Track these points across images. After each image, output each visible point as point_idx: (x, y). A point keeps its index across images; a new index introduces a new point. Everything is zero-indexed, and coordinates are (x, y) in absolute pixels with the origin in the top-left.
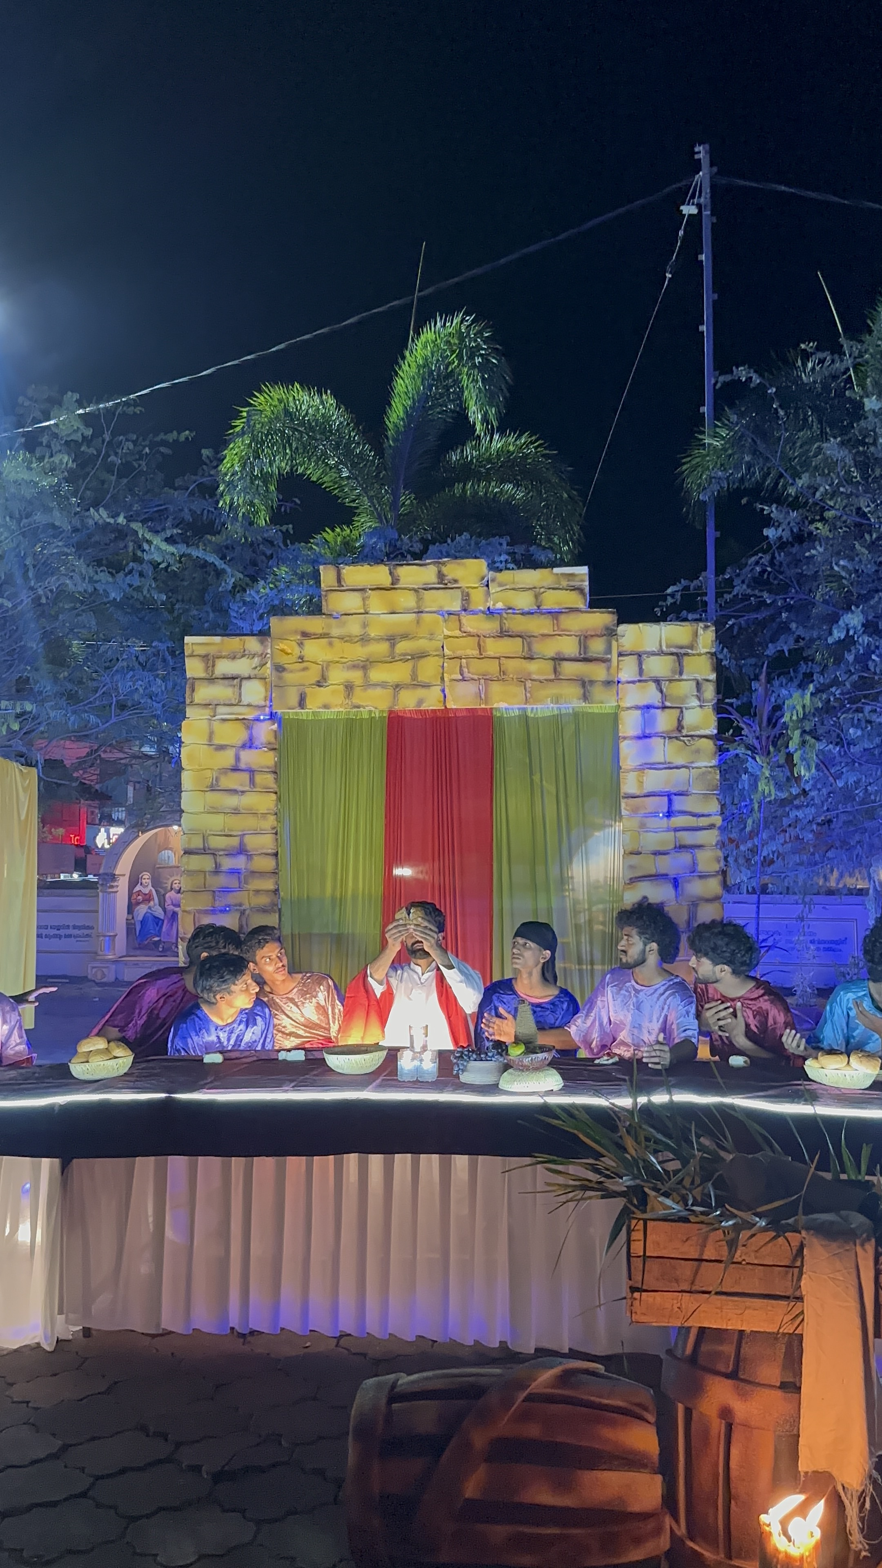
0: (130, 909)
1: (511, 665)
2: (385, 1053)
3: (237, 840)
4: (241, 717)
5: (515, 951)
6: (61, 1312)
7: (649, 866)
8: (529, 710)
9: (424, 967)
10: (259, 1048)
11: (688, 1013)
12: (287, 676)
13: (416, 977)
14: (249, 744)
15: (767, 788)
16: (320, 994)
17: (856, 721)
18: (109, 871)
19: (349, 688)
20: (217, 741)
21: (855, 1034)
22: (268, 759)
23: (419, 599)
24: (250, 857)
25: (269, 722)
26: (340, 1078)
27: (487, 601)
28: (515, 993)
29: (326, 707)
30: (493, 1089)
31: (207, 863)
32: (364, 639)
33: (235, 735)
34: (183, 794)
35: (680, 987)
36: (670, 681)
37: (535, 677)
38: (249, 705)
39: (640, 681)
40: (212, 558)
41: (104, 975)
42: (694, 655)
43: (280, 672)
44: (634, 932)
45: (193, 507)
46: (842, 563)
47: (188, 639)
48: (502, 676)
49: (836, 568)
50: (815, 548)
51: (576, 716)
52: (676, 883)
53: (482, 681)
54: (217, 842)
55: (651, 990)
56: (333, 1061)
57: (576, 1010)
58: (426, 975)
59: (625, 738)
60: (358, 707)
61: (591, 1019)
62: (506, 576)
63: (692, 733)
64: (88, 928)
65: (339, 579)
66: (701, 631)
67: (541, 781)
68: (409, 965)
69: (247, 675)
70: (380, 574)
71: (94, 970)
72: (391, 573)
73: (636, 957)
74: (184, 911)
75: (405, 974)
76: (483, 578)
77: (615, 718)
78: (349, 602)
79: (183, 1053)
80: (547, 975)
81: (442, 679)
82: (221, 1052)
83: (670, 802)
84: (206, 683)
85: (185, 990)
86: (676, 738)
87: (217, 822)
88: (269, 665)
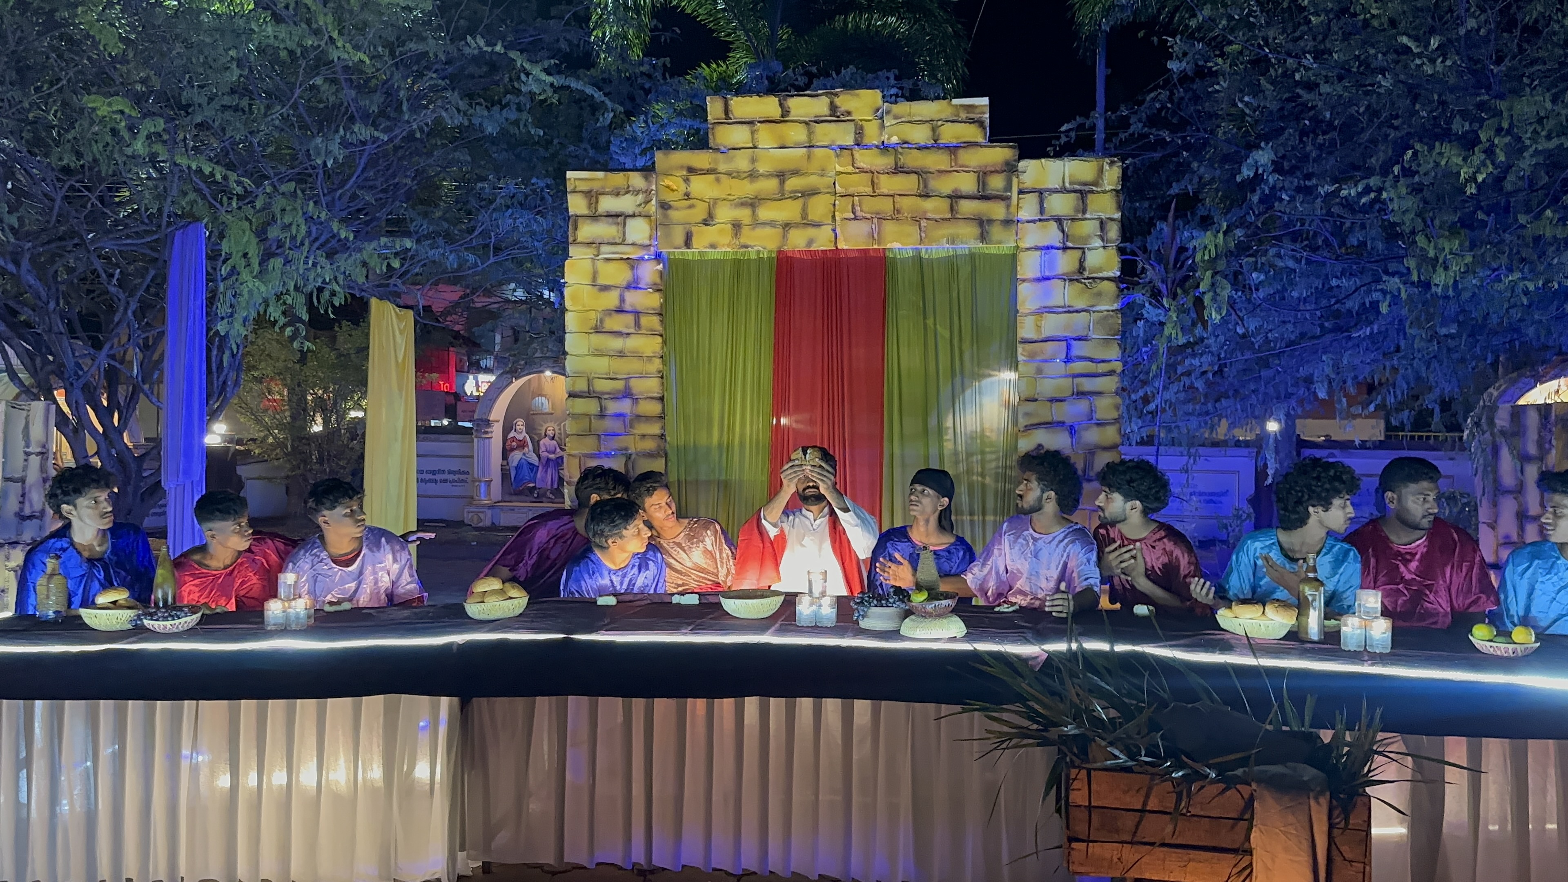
0: (505, 455)
1: (906, 203)
2: (782, 598)
3: (622, 383)
4: (625, 257)
5: (913, 497)
6: (462, 849)
7: (1045, 413)
8: (923, 251)
9: (816, 513)
10: (652, 592)
11: (1088, 561)
12: (672, 213)
13: (808, 522)
14: (633, 285)
15: (1174, 332)
16: (707, 539)
17: (1259, 265)
18: (484, 417)
19: (737, 226)
20: (601, 281)
21: (1262, 583)
22: (654, 300)
23: (810, 133)
24: (636, 401)
25: (654, 262)
26: (738, 622)
27: (881, 134)
28: (909, 540)
29: (713, 246)
30: (895, 634)
31: (590, 406)
32: (753, 175)
33: (617, 274)
34: (567, 336)
35: (1080, 534)
36: (1073, 220)
37: (929, 215)
38: (633, 244)
39: (1040, 220)
40: (589, 90)
41: (480, 520)
42: (1098, 192)
43: (666, 209)
44: (1033, 478)
45: (568, 37)
46: (1246, 99)
47: (570, 174)
48: (896, 215)
49: (1240, 105)
50: (1218, 84)
51: (972, 257)
52: (1072, 430)
53: (875, 220)
54: (602, 386)
55: (1050, 538)
56: (730, 605)
57: (972, 559)
58: (818, 522)
59: (1024, 281)
60: (746, 247)
61: (988, 568)
62: (903, 108)
63: (1094, 275)
64: (464, 473)
65: (727, 111)
66: (1106, 167)
67: (935, 324)
68: (801, 510)
69: (631, 213)
70: (769, 106)
71: (471, 515)
72: (781, 105)
73: (1032, 503)
74: (569, 455)
75: (797, 520)
76: (878, 110)
77: (1013, 259)
78: (737, 135)
79: (577, 595)
80: (944, 522)
81: (834, 217)
82: (615, 595)
83: (1069, 347)
84: (588, 221)
85: (576, 533)
86: (1077, 280)
87: (602, 365)
88: (653, 202)
